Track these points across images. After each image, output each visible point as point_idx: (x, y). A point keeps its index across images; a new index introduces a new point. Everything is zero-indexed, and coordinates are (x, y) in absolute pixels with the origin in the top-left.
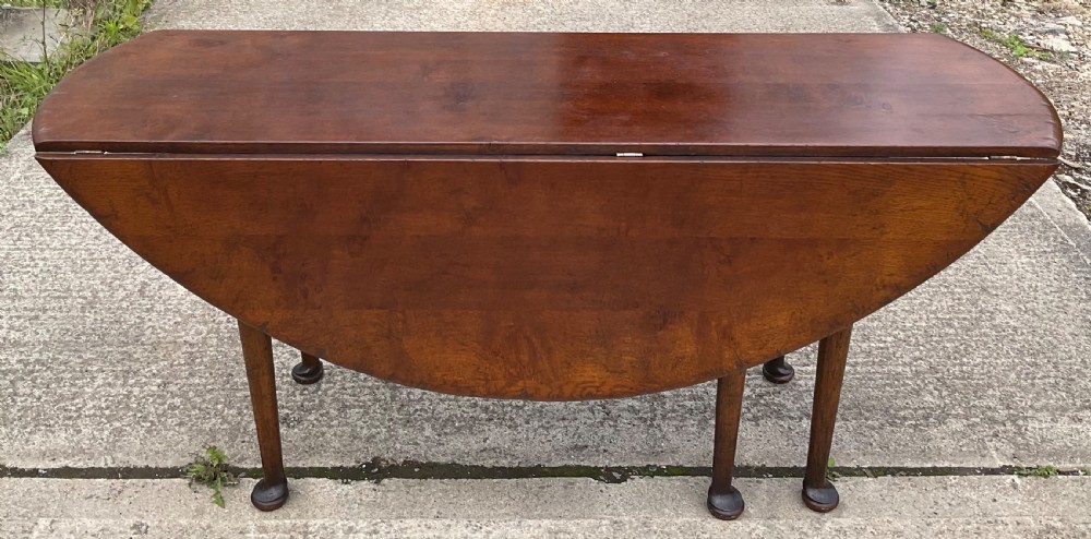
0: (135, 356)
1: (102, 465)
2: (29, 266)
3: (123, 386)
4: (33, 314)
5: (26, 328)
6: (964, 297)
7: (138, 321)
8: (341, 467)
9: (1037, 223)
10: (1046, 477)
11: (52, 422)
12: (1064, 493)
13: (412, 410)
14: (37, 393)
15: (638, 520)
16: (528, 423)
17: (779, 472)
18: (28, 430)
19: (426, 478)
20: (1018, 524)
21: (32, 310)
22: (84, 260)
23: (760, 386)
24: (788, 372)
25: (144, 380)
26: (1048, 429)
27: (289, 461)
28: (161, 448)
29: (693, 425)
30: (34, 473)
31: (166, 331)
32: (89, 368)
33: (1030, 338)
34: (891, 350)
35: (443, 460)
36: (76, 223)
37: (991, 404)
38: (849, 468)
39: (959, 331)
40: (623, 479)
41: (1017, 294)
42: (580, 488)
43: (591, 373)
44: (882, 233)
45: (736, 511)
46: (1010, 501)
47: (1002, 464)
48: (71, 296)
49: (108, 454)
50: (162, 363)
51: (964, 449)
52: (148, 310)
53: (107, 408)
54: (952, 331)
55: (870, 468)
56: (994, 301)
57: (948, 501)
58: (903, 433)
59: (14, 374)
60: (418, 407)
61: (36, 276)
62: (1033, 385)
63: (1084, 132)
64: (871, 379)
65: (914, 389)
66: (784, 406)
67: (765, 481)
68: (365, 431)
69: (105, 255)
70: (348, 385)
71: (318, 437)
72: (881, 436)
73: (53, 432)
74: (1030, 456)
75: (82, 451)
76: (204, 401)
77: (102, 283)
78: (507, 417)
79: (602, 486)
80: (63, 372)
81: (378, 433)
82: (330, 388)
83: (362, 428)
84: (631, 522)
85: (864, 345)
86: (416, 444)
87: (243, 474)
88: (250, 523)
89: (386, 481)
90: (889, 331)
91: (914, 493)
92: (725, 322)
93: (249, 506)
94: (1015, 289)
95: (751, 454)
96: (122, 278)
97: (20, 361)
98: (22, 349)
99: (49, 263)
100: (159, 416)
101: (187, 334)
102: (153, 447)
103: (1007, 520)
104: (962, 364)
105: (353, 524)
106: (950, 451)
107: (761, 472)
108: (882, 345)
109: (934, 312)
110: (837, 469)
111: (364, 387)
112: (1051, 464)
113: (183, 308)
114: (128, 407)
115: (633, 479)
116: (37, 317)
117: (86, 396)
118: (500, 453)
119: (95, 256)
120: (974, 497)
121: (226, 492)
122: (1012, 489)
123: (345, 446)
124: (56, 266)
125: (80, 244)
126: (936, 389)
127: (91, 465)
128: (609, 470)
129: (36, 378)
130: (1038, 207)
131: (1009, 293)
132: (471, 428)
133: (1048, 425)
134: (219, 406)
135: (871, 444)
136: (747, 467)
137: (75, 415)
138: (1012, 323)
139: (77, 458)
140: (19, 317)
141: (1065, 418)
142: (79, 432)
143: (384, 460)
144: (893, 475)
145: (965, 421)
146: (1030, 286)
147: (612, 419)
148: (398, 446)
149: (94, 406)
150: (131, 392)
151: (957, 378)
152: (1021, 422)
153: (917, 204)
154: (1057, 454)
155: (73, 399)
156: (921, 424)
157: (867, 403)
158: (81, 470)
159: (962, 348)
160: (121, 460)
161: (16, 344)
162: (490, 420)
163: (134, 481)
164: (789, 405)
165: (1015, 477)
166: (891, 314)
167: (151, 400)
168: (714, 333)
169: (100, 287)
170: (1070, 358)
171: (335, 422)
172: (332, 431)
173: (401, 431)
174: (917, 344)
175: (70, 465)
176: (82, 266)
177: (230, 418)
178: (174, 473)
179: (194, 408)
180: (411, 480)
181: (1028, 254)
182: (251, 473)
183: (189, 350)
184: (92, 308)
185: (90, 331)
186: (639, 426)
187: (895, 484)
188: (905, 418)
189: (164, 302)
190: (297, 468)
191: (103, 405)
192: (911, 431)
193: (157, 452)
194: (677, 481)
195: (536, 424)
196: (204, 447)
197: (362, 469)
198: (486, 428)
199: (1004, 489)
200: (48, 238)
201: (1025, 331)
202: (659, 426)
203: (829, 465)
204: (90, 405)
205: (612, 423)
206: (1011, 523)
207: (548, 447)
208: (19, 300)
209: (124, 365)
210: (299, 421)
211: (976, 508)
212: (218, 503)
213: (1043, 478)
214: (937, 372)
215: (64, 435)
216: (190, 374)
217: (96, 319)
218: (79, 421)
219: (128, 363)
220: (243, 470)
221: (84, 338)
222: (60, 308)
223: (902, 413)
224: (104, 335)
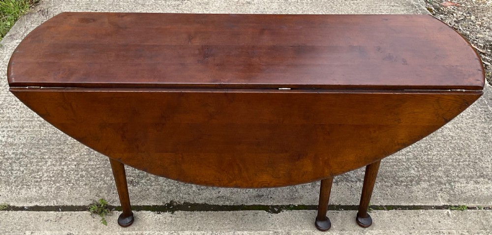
0: (64, 151)
1: (52, 205)
2: (14, 104)
3: (60, 165)
4: (18, 129)
5: (15, 136)
8: (157, 206)
11: (29, 184)
12: (469, 218)
14: (22, 169)
15: (285, 231)
17: (347, 208)
18: (19, 188)
19: (193, 211)
20: (449, 233)
21: (17, 127)
25: (69, 163)
26: (464, 187)
27: (133, 202)
28: (78, 196)
29: (309, 185)
30: (22, 209)
32: (44, 157)
33: (458, 141)
35: (201, 202)
37: (440, 175)
38: (377, 206)
40: (279, 212)
42: (260, 216)
45: (328, 227)
46: (446, 222)
47: (443, 204)
48: (34, 120)
49: (54, 199)
50: (76, 154)
51: (427, 197)
53: (53, 176)
55: (386, 206)
57: (419, 222)
58: (401, 189)
59: (11, 159)
61: (18, 110)
62: (459, 165)
63: (487, 33)
64: (387, 162)
65: (406, 167)
66: (349, 175)
67: (340, 212)
68: (167, 188)
71: (146, 191)
72: (391, 190)
73: (30, 189)
74: (456, 200)
75: (43, 197)
76: (96, 173)
79: (270, 214)
80: (33, 158)
81: (172, 189)
83: (165, 186)
84: (282, 232)
86: (189, 194)
87: (114, 209)
88: (118, 233)
89: (176, 212)
91: (405, 218)
93: (117, 225)
95: (334, 199)
97: (13, 153)
98: (14, 147)
100: (76, 180)
102: (74, 196)
103: (444, 231)
104: (428, 155)
106: (421, 197)
107: (339, 208)
110: (372, 207)
112: (465, 204)
114: (62, 176)
115: (283, 211)
116: (19, 131)
117: (44, 171)
118: (226, 198)
120: (431, 220)
121: (107, 218)
122: (447, 216)
123: (158, 195)
126: (416, 167)
127: (47, 205)
128: (273, 206)
129: (21, 162)
132: (213, 187)
133: (464, 185)
134: (103, 176)
135: (387, 194)
136: (333, 205)
137: (39, 180)
138: (451, 134)
139: (41, 201)
140: (12, 131)
141: (472, 182)
142: (41, 188)
143: (175, 202)
144: (396, 209)
145: (428, 183)
148: (181, 195)
149: (47, 176)
150: (63, 169)
151: (426, 161)
152: (453, 184)
154: (467, 199)
155: (38, 172)
156: (409, 184)
157: (386, 174)
158: (43, 207)
159: (428, 147)
160: (60, 202)
161: (11, 144)
163: (66, 212)
164: (351, 175)
165: (449, 210)
167: (72, 172)
170: (476, 152)
171: (153, 184)
172: (152, 188)
173: (182, 188)
175: (38, 205)
177: (107, 182)
178: (84, 208)
179: (92, 176)
180: (187, 212)
184: (44, 126)
185: (44, 138)
187: (397, 214)
188: (402, 182)
190: (138, 206)
191: (51, 175)
192: (405, 188)
193: (76, 199)
194: (302, 212)
196: (96, 196)
197: (166, 206)
199: (444, 216)
201: (456, 138)
203: (370, 205)
204: (45, 175)
207: (246, 196)
208: (11, 122)
209: (59, 155)
210: (138, 183)
211: (432, 225)
212: (103, 223)
213: (461, 211)
214: (417, 159)
215: (35, 190)
216: (89, 159)
217: (46, 132)
218: (41, 183)
219: (61, 154)
220: (114, 207)
221: (41, 141)
222: (30, 126)
223: (401, 179)
224: (50, 140)
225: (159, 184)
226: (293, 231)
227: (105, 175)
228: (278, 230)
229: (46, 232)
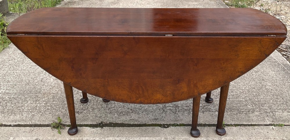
0: (39, 96)
1: (28, 124)
2: (12, 74)
3: (35, 104)
4: (13, 86)
5: (10, 89)
6: (258, 82)
7: (40, 88)
8: (92, 124)
9: (276, 64)
10: (281, 126)
11: (16, 113)
12: (286, 130)
13: (112, 110)
14: (12, 105)
15: (172, 137)
16: (142, 113)
17: (210, 125)
18: (9, 115)
19: (115, 127)
20: (274, 138)
21: (13, 85)
22: (27, 73)
23: (204, 104)
24: (211, 100)
25: (41, 102)
26: (281, 114)
27: (78, 123)
28: (44, 119)
29: (186, 113)
30: (10, 126)
31: (47, 90)
32: (27, 99)
33: (276, 92)
34: (239, 95)
35: (120, 122)
36: (25, 64)
37: (266, 108)
38: (228, 124)
39: (257, 90)
40: (168, 127)
41: (272, 81)
42: (156, 129)
43: (159, 96)
44: (238, 57)
45: (198, 135)
46: (272, 132)
47: (269, 123)
48: (23, 82)
49: (30, 121)
50: (46, 98)
51: (259, 119)
52: (43, 85)
53: (31, 109)
54: (255, 90)
55: (234, 124)
56: (266, 83)
57: (255, 133)
58: (243, 116)
59: (7, 101)
60: (113, 109)
61: (14, 77)
62: (277, 103)
64: (234, 102)
65: (245, 105)
66: (210, 108)
67: (206, 128)
68: (99, 115)
69: (32, 72)
70: (95, 103)
71: (87, 117)
72: (237, 116)
73: (16, 115)
74: (277, 121)
75: (23, 120)
76: (56, 108)
77: (31, 78)
78: (137, 111)
79: (162, 129)
80: (20, 100)
81: (103, 116)
82: (90, 104)
83: (98, 114)
84: (170, 138)
85: (232, 93)
86: (113, 118)
87: (66, 126)
88: (67, 138)
89: (104, 128)
90: (238, 90)
91: (246, 131)
92: (195, 82)
93: (67, 134)
94: (271, 80)
95: (202, 120)
96: (37, 77)
97: (8, 98)
98: (9, 95)
99: (18, 73)
100: (44, 111)
101: (53, 91)
102: (42, 119)
103: (272, 137)
104: (258, 98)
105: (95, 138)
106: (255, 120)
107: (205, 125)
108: (236, 94)
109: (250, 85)
110: (225, 125)
111: (99, 104)
112: (283, 123)
113: (52, 85)
114: (36, 109)
115: (170, 127)
116: (14, 87)
117: (25, 106)
118: (135, 120)
119: (30, 72)
120: (262, 132)
121: (61, 130)
122: (272, 129)
123: (93, 119)
124: (19, 74)
125: (26, 69)
126: (251, 104)
127: (25, 124)
128: (164, 125)
129: (12, 102)
130: (277, 60)
131: (270, 81)
132: (127, 114)
133: (281, 113)
134: (61, 109)
135: (234, 118)
136: (201, 124)
137: (22, 111)
138: (271, 88)
139: (22, 122)
140: (9, 87)
141: (286, 112)
142: (23, 115)
143: (104, 122)
144: (240, 126)
145: (259, 112)
146: (275, 79)
147: (165, 112)
148: (108, 119)
149: (27, 109)
150: (37, 105)
151: (257, 102)
152: (274, 113)
153: (248, 49)
154: (284, 121)
155: (22, 107)
156: (247, 113)
157: (233, 108)
158: (23, 125)
159: (258, 94)
160: (33, 122)
161: (8, 93)
162: (132, 112)
163: (37, 128)
164: (212, 108)
165: (273, 126)
166: (239, 86)
167: (42, 107)
168: (192, 85)
169: (31, 79)
170: (286, 97)
171: (91, 113)
172: (90, 115)
173: (109, 115)
174: (246, 93)
175: (20, 124)
176: (26, 74)
177: (63, 112)
178: (48, 126)
179: (54, 109)
180: (111, 127)
181: (274, 71)
182: (68, 126)
183: (53, 95)
184: (28, 84)
185: (27, 90)
186: (172, 114)
187: (241, 128)
188: (243, 112)
189: (47, 83)
190: (81, 124)
191: (30, 109)
192: (245, 115)
193: (43, 121)
194: (182, 127)
195: (145, 113)
196: (56, 119)
197: (98, 125)
198: (131, 114)
199: (270, 129)
200: (18, 68)
201: (274, 90)
202: (177, 114)
203: (223, 123)
204: (26, 108)
205: (165, 113)
206: (273, 138)
207: (148, 119)
208: (9, 83)
209: (36, 99)
210: (82, 113)
211: (263, 134)
212: (59, 133)
213: (280, 127)
214: (251, 100)
215: (19, 116)
216: (53, 101)
217: (29, 87)
218: (23, 113)
219: (37, 98)
220: (66, 125)
221: (26, 92)
222: (20, 85)
223: (242, 110)
224: (31, 91)
225: (95, 113)
226: (177, 137)
227: (62, 109)
228: (167, 137)
229: (23, 137)
